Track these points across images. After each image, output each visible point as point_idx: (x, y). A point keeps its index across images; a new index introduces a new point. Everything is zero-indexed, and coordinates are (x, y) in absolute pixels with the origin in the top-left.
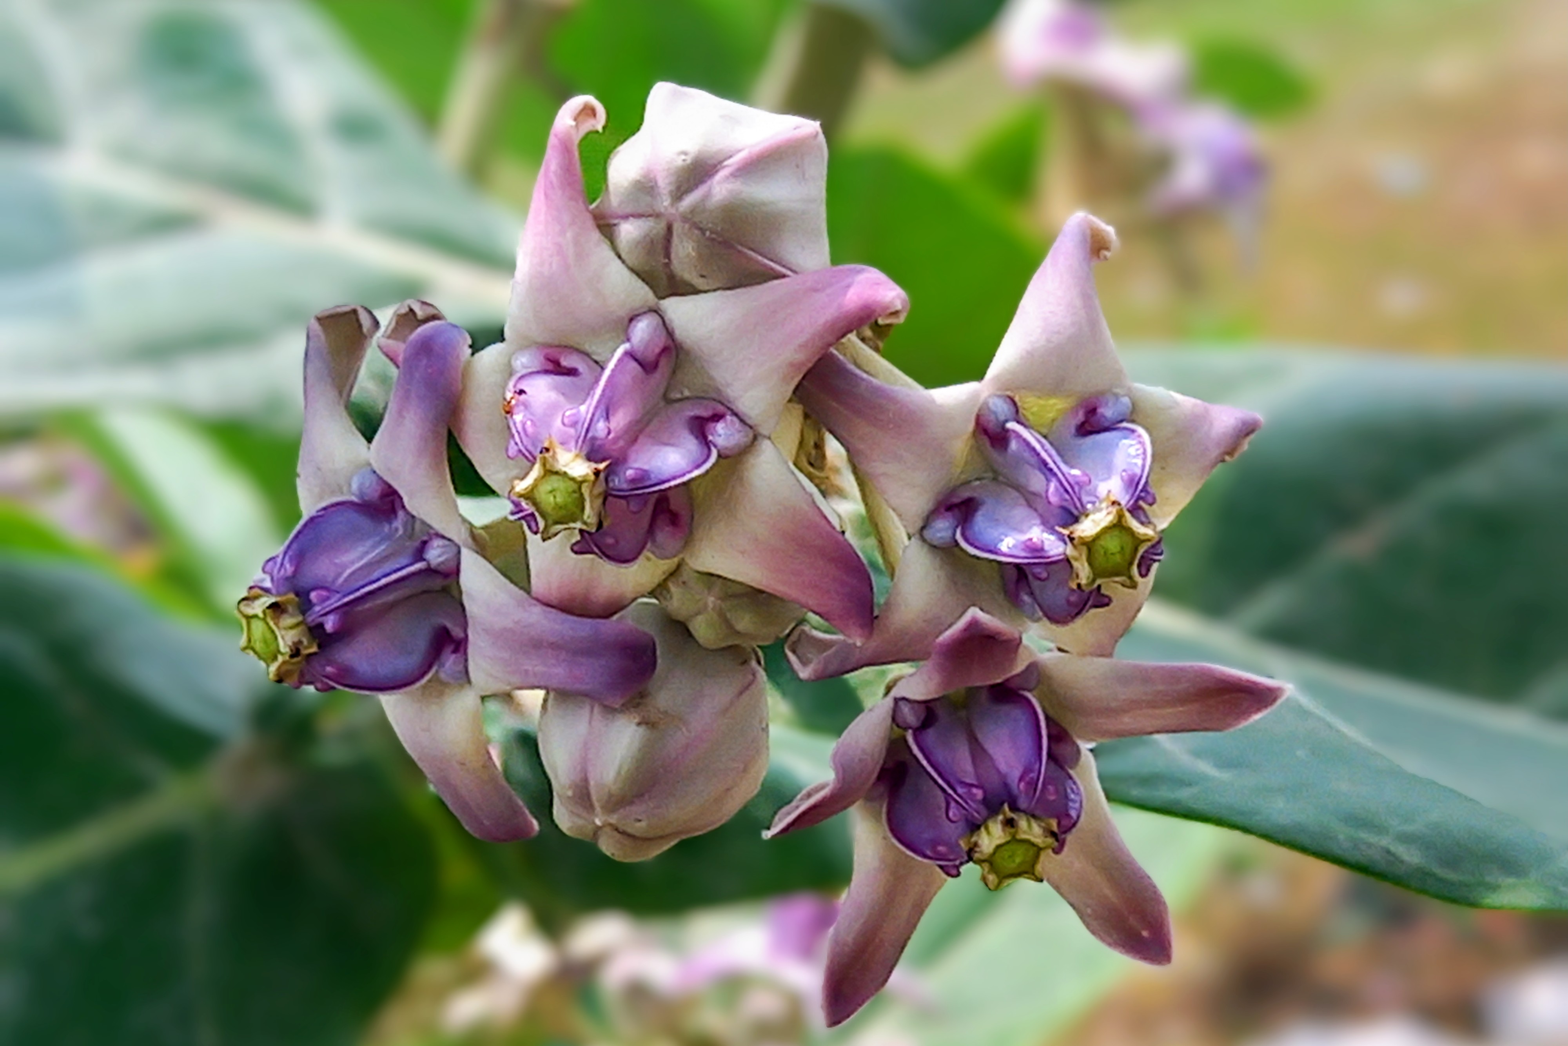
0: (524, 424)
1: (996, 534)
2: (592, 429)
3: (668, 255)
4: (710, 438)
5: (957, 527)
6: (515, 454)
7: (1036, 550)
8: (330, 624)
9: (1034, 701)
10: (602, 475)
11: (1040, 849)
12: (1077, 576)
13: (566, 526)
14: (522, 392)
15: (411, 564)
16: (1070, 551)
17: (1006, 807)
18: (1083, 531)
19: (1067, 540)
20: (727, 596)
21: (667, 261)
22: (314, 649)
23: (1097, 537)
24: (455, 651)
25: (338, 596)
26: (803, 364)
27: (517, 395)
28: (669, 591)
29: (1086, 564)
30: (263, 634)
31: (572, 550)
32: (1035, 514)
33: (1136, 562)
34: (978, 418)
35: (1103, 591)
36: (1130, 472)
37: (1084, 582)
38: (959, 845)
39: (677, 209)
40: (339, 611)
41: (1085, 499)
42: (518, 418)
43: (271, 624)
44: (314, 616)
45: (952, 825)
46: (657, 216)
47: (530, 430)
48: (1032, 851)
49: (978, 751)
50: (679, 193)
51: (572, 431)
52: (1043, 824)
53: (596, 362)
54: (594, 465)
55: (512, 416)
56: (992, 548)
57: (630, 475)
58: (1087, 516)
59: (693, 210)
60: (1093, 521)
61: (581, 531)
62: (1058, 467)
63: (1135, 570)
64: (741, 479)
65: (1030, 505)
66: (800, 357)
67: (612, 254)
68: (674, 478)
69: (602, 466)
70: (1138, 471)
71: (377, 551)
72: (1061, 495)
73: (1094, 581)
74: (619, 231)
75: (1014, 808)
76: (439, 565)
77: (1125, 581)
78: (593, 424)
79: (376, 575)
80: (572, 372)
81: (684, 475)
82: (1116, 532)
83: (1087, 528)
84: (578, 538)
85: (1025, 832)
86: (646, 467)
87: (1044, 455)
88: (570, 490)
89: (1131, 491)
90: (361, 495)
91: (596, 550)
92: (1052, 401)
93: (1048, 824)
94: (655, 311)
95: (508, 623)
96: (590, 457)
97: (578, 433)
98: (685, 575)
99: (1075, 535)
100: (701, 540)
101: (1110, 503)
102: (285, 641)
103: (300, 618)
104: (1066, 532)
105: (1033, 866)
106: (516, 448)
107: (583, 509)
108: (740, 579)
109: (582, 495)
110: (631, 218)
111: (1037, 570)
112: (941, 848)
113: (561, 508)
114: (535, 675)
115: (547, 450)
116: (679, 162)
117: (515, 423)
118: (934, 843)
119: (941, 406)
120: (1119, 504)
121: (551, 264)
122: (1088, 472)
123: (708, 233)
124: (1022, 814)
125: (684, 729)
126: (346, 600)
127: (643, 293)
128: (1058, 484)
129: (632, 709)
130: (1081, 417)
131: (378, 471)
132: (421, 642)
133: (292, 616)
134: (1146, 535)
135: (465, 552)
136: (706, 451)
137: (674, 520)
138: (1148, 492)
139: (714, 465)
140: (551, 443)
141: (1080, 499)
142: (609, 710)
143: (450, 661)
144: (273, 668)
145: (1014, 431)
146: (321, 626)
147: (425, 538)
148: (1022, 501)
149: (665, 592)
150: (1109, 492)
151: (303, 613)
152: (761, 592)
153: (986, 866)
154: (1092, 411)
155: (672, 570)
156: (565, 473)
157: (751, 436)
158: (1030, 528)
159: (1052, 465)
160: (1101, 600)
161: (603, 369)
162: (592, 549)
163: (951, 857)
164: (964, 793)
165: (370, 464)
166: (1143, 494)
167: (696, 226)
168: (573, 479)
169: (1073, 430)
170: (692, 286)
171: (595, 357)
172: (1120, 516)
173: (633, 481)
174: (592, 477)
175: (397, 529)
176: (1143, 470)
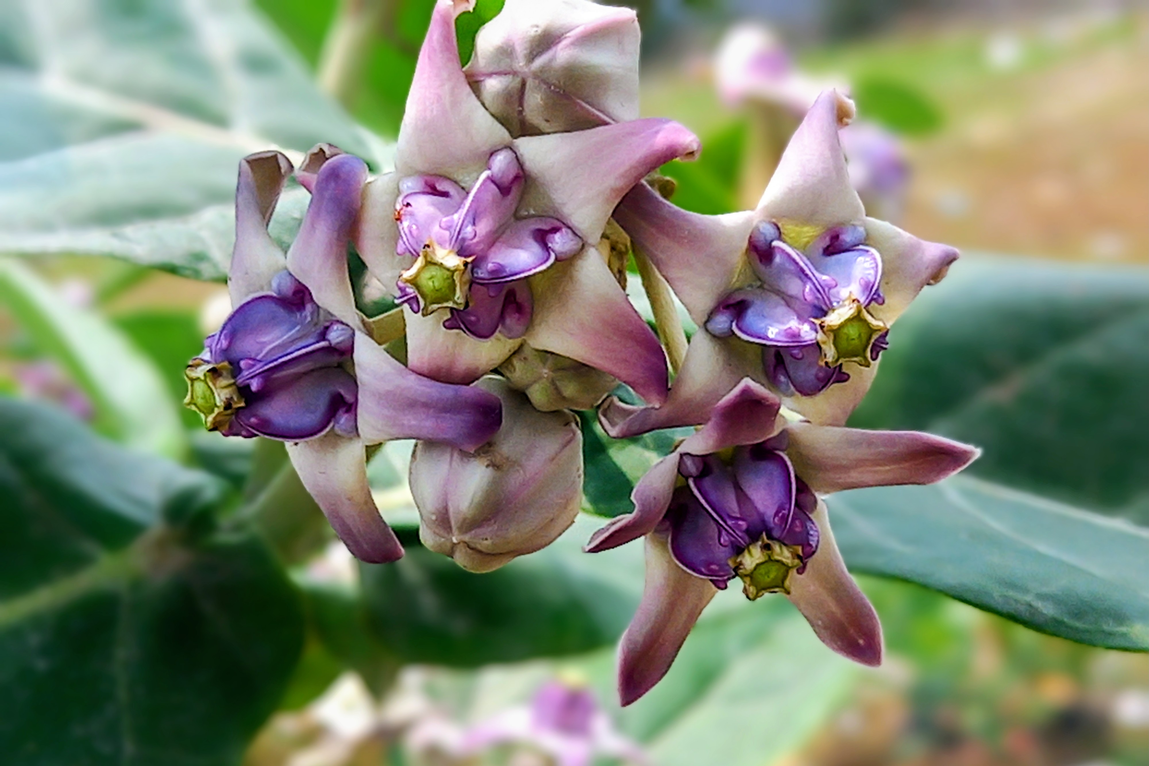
0: (410, 227)
1: (762, 325)
2: (462, 232)
3: (521, 104)
4: (550, 245)
5: (732, 322)
6: (403, 251)
7: (795, 336)
8: (255, 386)
9: (786, 458)
10: (470, 266)
11: (788, 568)
12: (825, 355)
13: (440, 305)
14: (408, 205)
15: (318, 342)
16: (820, 337)
17: (764, 535)
18: (831, 321)
19: (819, 328)
20: (557, 369)
21: (520, 109)
22: (242, 404)
23: (842, 326)
24: (347, 411)
25: (261, 364)
26: (622, 189)
27: (404, 208)
28: (513, 365)
29: (832, 346)
30: (204, 393)
31: (445, 326)
32: (791, 312)
33: (870, 346)
34: (750, 237)
35: (844, 370)
36: (866, 280)
37: (830, 359)
38: (728, 565)
39: (530, 69)
40: (260, 376)
41: (832, 299)
42: (406, 224)
43: (210, 384)
44: (243, 379)
45: (723, 549)
46: (515, 73)
47: (415, 233)
48: (783, 570)
49: (742, 496)
50: (532, 56)
51: (447, 233)
52: (791, 550)
53: (463, 188)
54: (463, 259)
55: (401, 222)
56: (762, 335)
57: (491, 267)
58: (834, 310)
59: (543, 70)
60: (839, 314)
61: (452, 309)
62: (812, 273)
63: (868, 354)
64: (571, 278)
65: (788, 305)
66: (620, 183)
67: (479, 104)
68: (523, 272)
69: (469, 260)
70: (872, 279)
71: (290, 334)
72: (814, 294)
73: (837, 360)
74: (485, 86)
75: (770, 537)
76: (338, 343)
77: (861, 361)
78: (463, 227)
79: (289, 351)
80: (445, 194)
81: (530, 270)
82: (856, 324)
83: (834, 319)
84: (449, 316)
85: (778, 555)
86: (502, 262)
87: (802, 264)
88: (445, 277)
89: (867, 293)
90: (279, 292)
91: (462, 326)
92: (806, 229)
93: (797, 551)
94: (510, 147)
95: (389, 387)
96: (460, 253)
97: (452, 236)
98: (527, 352)
99: (826, 324)
100: (540, 324)
101: (851, 301)
102: (221, 396)
103: (232, 381)
104: (817, 322)
105: (783, 583)
106: (404, 246)
107: (454, 293)
108: (567, 355)
109: (454, 281)
110: (494, 76)
111: (795, 352)
112: (713, 567)
113: (437, 290)
114: (410, 427)
115: (428, 246)
116: (532, 32)
117: (403, 229)
118: (708, 564)
119: (724, 226)
120: (858, 301)
121: (432, 111)
122: (835, 277)
123: (552, 88)
124: (775, 542)
125: (521, 472)
126: (266, 367)
127: (501, 133)
128: (813, 287)
129: (482, 455)
130: (827, 242)
131: (293, 273)
132: (322, 404)
133: (226, 378)
134: (878, 326)
135: (358, 334)
136: (547, 253)
137: (519, 309)
138: (879, 296)
139: (552, 265)
140: (431, 242)
141: (829, 299)
142: (465, 455)
143: (343, 419)
144: (210, 419)
145: (779, 248)
146: (248, 386)
147: (327, 324)
148: (783, 302)
149: (510, 366)
150: (851, 292)
151: (234, 377)
152: (584, 365)
153: (748, 580)
154: (835, 238)
155: (516, 348)
156: (442, 264)
157: (581, 244)
158: (788, 321)
159: (808, 272)
160: (842, 377)
161: (468, 193)
162: (459, 325)
163: (722, 573)
164: (733, 524)
165: (286, 268)
166: (875, 297)
167: (544, 81)
168: (448, 270)
169: (821, 251)
170: (540, 130)
171: (463, 185)
172: (859, 312)
173: (492, 272)
174: (462, 267)
175: (306, 317)
176: (876, 279)
